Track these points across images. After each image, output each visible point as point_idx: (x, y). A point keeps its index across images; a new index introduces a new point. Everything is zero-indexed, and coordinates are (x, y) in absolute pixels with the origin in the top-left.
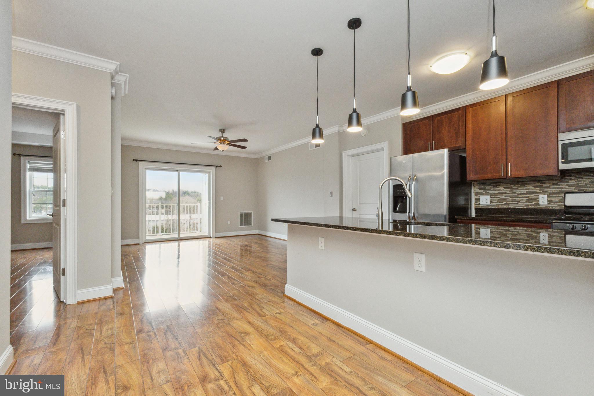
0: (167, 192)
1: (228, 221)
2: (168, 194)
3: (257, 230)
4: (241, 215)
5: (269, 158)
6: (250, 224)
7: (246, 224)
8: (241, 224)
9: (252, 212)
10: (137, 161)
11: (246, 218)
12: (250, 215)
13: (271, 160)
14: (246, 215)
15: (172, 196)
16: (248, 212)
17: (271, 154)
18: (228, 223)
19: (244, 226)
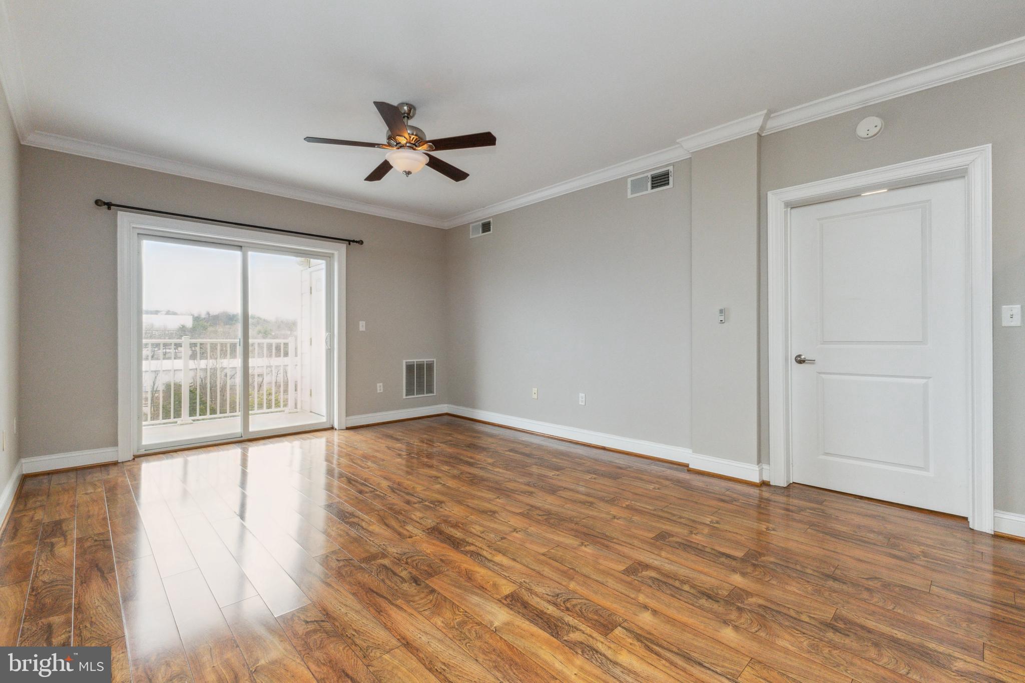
0: (197, 317)
1: (378, 385)
2: (197, 319)
3: (446, 405)
4: (410, 368)
5: (486, 227)
6: (430, 390)
7: (421, 391)
8: (409, 392)
9: (435, 360)
10: (109, 208)
11: (420, 376)
12: (430, 366)
13: (490, 230)
14: (420, 366)
15: (206, 324)
16: (425, 360)
17: (492, 217)
18: (378, 388)
19: (415, 396)
